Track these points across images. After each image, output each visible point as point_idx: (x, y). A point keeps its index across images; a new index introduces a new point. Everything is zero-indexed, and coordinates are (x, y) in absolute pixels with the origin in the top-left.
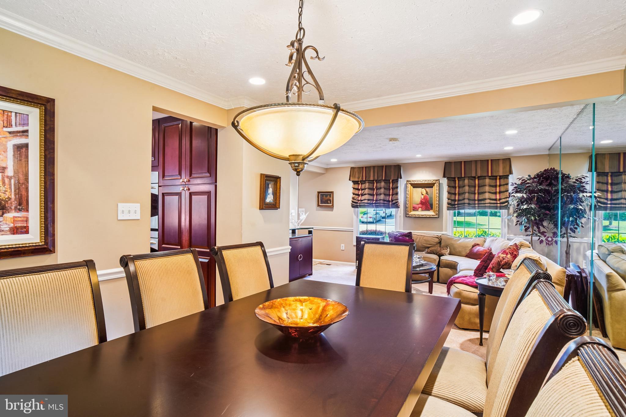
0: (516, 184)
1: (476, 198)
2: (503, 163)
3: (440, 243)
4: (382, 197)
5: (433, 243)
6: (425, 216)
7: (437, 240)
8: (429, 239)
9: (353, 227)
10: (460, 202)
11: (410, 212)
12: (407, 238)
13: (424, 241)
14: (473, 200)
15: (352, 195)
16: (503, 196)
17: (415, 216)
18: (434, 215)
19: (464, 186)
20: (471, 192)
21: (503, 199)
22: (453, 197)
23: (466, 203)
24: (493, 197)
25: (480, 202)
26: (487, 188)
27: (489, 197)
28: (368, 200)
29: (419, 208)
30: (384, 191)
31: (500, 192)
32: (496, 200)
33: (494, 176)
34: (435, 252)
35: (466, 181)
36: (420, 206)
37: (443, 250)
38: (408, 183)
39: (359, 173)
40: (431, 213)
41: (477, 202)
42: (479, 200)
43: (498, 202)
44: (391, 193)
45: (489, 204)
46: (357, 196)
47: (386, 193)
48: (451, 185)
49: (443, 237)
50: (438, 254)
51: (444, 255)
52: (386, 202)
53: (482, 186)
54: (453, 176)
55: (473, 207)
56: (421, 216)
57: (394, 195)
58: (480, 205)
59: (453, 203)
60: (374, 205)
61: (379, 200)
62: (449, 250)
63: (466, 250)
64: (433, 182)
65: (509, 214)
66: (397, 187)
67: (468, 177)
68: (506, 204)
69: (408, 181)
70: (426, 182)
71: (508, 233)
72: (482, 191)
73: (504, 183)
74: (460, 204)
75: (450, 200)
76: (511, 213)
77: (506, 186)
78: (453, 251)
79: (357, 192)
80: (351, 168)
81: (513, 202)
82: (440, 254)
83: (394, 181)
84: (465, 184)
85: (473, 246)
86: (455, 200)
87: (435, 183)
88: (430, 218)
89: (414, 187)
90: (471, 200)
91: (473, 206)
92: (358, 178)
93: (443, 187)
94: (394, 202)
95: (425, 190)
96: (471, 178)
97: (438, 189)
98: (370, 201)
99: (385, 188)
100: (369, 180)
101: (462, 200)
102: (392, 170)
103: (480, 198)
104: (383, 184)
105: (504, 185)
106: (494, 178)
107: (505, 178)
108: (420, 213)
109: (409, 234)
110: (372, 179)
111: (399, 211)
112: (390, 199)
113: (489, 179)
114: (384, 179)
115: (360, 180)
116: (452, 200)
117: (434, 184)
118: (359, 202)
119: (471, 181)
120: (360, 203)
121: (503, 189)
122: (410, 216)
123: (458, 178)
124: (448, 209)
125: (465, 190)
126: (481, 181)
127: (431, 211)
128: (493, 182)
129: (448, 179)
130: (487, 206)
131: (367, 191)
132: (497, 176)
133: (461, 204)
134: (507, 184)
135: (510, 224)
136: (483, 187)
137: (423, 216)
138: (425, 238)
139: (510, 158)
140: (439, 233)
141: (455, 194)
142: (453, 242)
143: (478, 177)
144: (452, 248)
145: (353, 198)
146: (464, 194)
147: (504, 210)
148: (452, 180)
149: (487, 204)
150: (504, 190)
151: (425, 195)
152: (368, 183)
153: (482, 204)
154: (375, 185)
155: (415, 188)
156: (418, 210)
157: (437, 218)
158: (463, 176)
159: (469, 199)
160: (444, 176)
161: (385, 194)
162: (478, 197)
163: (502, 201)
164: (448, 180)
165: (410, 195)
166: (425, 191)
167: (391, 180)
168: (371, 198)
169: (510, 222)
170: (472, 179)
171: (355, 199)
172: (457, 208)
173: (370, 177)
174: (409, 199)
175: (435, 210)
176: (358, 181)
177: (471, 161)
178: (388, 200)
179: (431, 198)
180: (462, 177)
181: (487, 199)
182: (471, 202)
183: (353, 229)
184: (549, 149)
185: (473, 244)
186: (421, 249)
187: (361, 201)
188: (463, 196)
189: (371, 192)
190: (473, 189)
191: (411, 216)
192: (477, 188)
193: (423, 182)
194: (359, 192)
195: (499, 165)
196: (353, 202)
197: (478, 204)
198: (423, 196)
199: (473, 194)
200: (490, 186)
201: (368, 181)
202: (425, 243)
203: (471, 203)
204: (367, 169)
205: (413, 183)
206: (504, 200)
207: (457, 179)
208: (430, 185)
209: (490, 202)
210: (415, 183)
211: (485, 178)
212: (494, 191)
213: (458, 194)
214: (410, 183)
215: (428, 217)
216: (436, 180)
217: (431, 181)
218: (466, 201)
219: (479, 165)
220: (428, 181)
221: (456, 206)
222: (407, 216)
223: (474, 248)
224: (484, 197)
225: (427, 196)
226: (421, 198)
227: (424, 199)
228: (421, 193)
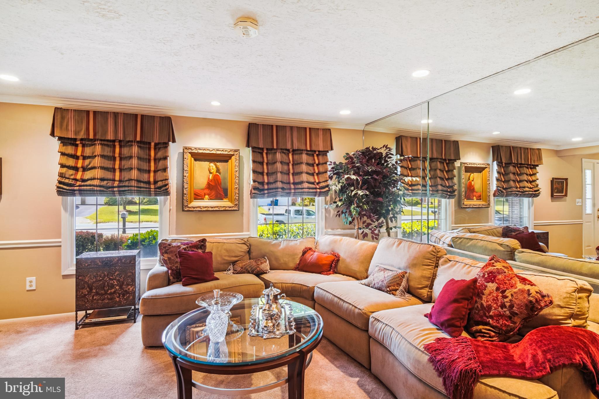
0: (335, 163)
1: (292, 181)
2: (323, 134)
3: (249, 252)
4: (134, 174)
5: (241, 254)
6: (217, 209)
7: (245, 248)
8: (233, 247)
9: (60, 237)
10: (271, 186)
11: (191, 202)
12: (200, 251)
13: (224, 251)
14: (287, 183)
15: (57, 169)
16: (322, 178)
17: (200, 209)
18: (233, 207)
19: (275, 163)
20: (284, 172)
21: (323, 182)
22: (260, 179)
23: (280, 188)
24: (311, 179)
25: (297, 187)
26: (304, 168)
27: (307, 179)
28: (102, 180)
29: (205, 194)
30: (138, 164)
31: (318, 174)
32: (314, 183)
34: (249, 269)
35: (279, 156)
36: (207, 191)
37: (262, 263)
38: (186, 151)
39: (78, 123)
40: (225, 203)
41: (292, 186)
42: (294, 183)
43: (318, 187)
44: (152, 168)
45: (307, 189)
46: (71, 172)
47: (142, 168)
48: (257, 160)
49: (251, 241)
50: (255, 272)
51: (266, 273)
52: (142, 185)
53: (298, 164)
54: (261, 146)
55: (288, 193)
56: (210, 209)
57: (158, 171)
58: (296, 190)
59: (260, 187)
60: (116, 189)
61: (126, 181)
62: (268, 262)
63: (294, 259)
64: (229, 153)
65: (326, 203)
66: (165, 158)
67: (281, 149)
68: (327, 189)
69: (186, 148)
70: (219, 152)
71: (326, 228)
72: (299, 171)
73: (324, 162)
74: (271, 189)
75: (256, 183)
76: (328, 201)
77: (325, 165)
78: (274, 262)
79: (71, 162)
80: (55, 108)
81: (335, 186)
82: (258, 271)
83: (159, 146)
84: (276, 159)
85: (304, 253)
86: (263, 183)
87: (233, 155)
88: (225, 211)
89: (196, 160)
90: (285, 183)
91: (287, 191)
92: (77, 133)
93: (243, 161)
94: (160, 184)
95: (215, 165)
96: (284, 151)
97: (238, 164)
98: (105, 182)
99: (139, 158)
100: (103, 138)
101: (272, 183)
102: (156, 125)
103: (297, 181)
104: (135, 150)
105: (323, 164)
106: (312, 154)
107: (324, 155)
108: (207, 203)
109: (202, 242)
110: (110, 136)
111: (168, 201)
112: (152, 180)
113: (307, 154)
114: (138, 139)
115: (79, 137)
117: (230, 157)
118: (78, 183)
119: (283, 155)
120: (80, 186)
121: (321, 169)
122: (191, 209)
123: (267, 149)
124: (253, 196)
125: (277, 168)
126: (296, 157)
127: (225, 200)
128: (310, 160)
130: (305, 192)
131: (97, 162)
132: (315, 151)
133: (273, 189)
134: (326, 163)
135: (327, 215)
136: (298, 166)
137: (214, 209)
139: (330, 129)
140: (245, 235)
141: (262, 174)
142: (272, 249)
143: (294, 151)
144: (273, 259)
145: (61, 175)
146: (275, 174)
147: (321, 197)
148: (259, 152)
149: (306, 189)
150: (324, 171)
151: (215, 173)
152: (101, 144)
153: (299, 189)
154: (117, 150)
155: (197, 163)
156: (203, 199)
157: (236, 210)
158: (275, 147)
159: (282, 182)
160: (248, 146)
161: (139, 170)
162: (294, 179)
163: (321, 185)
164: (253, 151)
165: (189, 172)
166: (214, 167)
167: (153, 144)
168: (109, 175)
170: (285, 153)
171: (67, 176)
172: (266, 195)
173: (105, 132)
174: (188, 179)
175: (233, 199)
176: (75, 140)
177: (285, 126)
178: (146, 180)
179: (225, 178)
180: (272, 149)
181: (304, 182)
182: (285, 186)
183: (60, 242)
184: (367, 125)
185: (303, 248)
186: (222, 267)
187: (83, 181)
188: (274, 176)
189: (108, 164)
190: (286, 167)
191: (192, 209)
192: (291, 167)
193: (213, 152)
194: (77, 163)
195: (318, 136)
196: (60, 182)
197: (294, 189)
198: (211, 175)
199: (286, 174)
200: (308, 164)
201: (101, 140)
202: (227, 255)
203: (285, 187)
204: (99, 118)
205: (196, 152)
206: (323, 184)
207: (265, 151)
208: (224, 158)
209: (309, 186)
210: (199, 152)
211: (302, 153)
212: (312, 171)
213: (267, 174)
214: (190, 151)
215: (222, 209)
216: (236, 151)
217: (226, 151)
218: (279, 185)
219: (295, 134)
220: (223, 150)
221: (266, 192)
222: (186, 210)
223: (307, 255)
224: (301, 180)
225: (218, 175)
226: (209, 178)
227: (213, 181)
228: (209, 170)
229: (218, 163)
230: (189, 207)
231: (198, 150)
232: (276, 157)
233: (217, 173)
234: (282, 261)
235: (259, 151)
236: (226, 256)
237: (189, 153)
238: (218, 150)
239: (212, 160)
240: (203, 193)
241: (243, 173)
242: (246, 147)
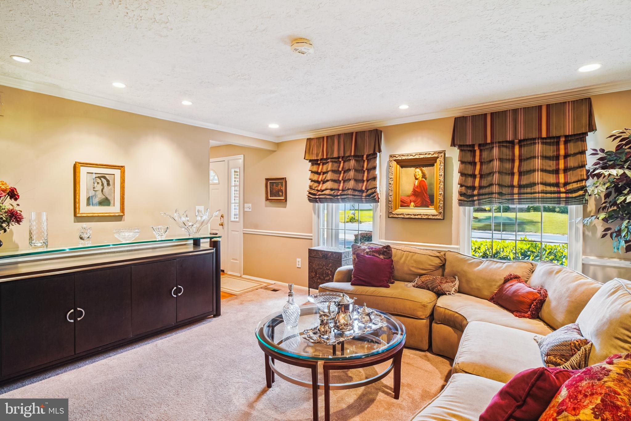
0: (603, 151)
1: (516, 183)
2: (574, 109)
3: (443, 268)
4: (352, 184)
5: (430, 267)
6: (420, 217)
7: (437, 261)
8: (423, 258)
9: (311, 233)
10: (483, 191)
11: (396, 209)
13: (413, 262)
14: (509, 187)
15: (309, 183)
16: (572, 176)
17: (402, 216)
18: (436, 215)
19: (491, 161)
20: (504, 171)
21: (574, 182)
22: (469, 182)
23: (496, 193)
24: (552, 179)
25: (522, 191)
26: (538, 163)
27: (543, 179)
28: (332, 190)
29: (411, 202)
30: (354, 175)
31: (566, 170)
32: (557, 185)
33: (553, 138)
34: (429, 286)
35: (496, 151)
36: (412, 198)
37: (446, 282)
38: (391, 159)
39: (318, 147)
40: (431, 211)
41: (516, 190)
42: (520, 186)
43: (562, 190)
44: (365, 178)
45: (541, 193)
46: (316, 184)
47: (357, 178)
48: (466, 160)
49: (449, 257)
50: (435, 290)
51: (446, 294)
52: (356, 193)
53: (528, 159)
54: (469, 142)
55: (509, 200)
56: (413, 217)
57: (369, 180)
58: (523, 195)
59: (469, 192)
60: (339, 197)
61: (346, 190)
62: (457, 282)
63: (491, 286)
64: (433, 156)
65: (586, 214)
66: (375, 168)
67: (499, 142)
68: (581, 193)
69: (391, 156)
70: (422, 156)
71: (584, 253)
72: (528, 169)
73: (577, 151)
74: (483, 195)
75: (463, 188)
76: (590, 212)
78: (465, 287)
79: (316, 177)
80: (307, 139)
82: (439, 290)
83: (370, 158)
84: (493, 156)
85: (506, 280)
86: (473, 188)
87: (438, 157)
88: (428, 219)
89: (402, 167)
90: (506, 186)
91: (507, 197)
92: (317, 155)
93: (452, 163)
94: (370, 192)
95: (421, 170)
96: (505, 145)
97: (442, 167)
98: (333, 191)
99: (356, 170)
100: (332, 157)
101: (486, 187)
102: (367, 138)
103: (524, 183)
104: (352, 163)
105: (575, 154)
106: (553, 142)
107: (577, 140)
109: (386, 248)
110: (335, 155)
111: (379, 207)
112: (364, 188)
113: (543, 143)
114: (353, 153)
115: (319, 158)
116: (467, 187)
117: (435, 159)
118: (320, 193)
119: (504, 150)
120: (319, 195)
121: (572, 162)
122: (394, 216)
123: (480, 145)
124: (461, 203)
125: (493, 168)
126: (525, 150)
127: (431, 207)
128: (550, 151)
129: (462, 147)
130: (539, 198)
131: (329, 176)
132: (559, 137)
133: (485, 194)
134: (583, 152)
135: (589, 234)
136: (528, 161)
137: (416, 217)
138: (414, 257)
139: (590, 99)
140: (443, 247)
141: (474, 176)
142: (466, 268)
143: (520, 141)
144: (464, 280)
145: (311, 187)
146: (492, 175)
147: (575, 206)
148: (469, 150)
149: (539, 193)
150: (576, 165)
151: (420, 179)
152: (332, 162)
153: (527, 193)
154: (342, 165)
155: (403, 169)
156: (408, 206)
157: (442, 219)
158: (489, 141)
159: (500, 185)
160: (453, 144)
161: (356, 180)
162: (519, 180)
163: (569, 187)
164: (461, 151)
165: (395, 179)
166: (420, 172)
167: (365, 156)
168: (335, 186)
169: (589, 231)
170: (506, 147)
171: (313, 188)
172: (476, 202)
173: (333, 152)
174: (394, 187)
175: (438, 206)
176: (317, 160)
177: (505, 111)
178: (360, 189)
179: (431, 184)
180: (487, 144)
181: (538, 184)
182: (504, 190)
183: (312, 236)
186: (408, 277)
187: (323, 191)
188: (489, 178)
189: (335, 176)
190: (508, 166)
191: (396, 216)
192: (517, 164)
193: (417, 157)
194: (319, 178)
195: (564, 114)
196: (310, 193)
197: (519, 194)
198: (417, 181)
199: (509, 174)
200: (544, 157)
201: (331, 158)
202: (415, 266)
203: (504, 192)
204: (329, 140)
205: (400, 158)
206: (575, 186)
207: (476, 148)
208: (429, 162)
209: (545, 189)
210: (403, 158)
211: (535, 143)
212: (554, 167)
213: (480, 176)
214: (394, 159)
215: (425, 217)
216: (440, 153)
217: (429, 154)
218: (495, 189)
219: (521, 118)
220: (426, 154)
221: (476, 198)
222: (390, 216)
223: (508, 285)
224: (531, 180)
225: (423, 181)
226: (415, 185)
227: (418, 187)
228: (415, 176)
229: (424, 167)
230: (393, 214)
231: (402, 157)
232: (492, 153)
233: (423, 179)
234: (474, 286)
235: (468, 149)
236: (413, 267)
237: (394, 160)
238: (421, 154)
239: (418, 165)
240: (409, 200)
241: (452, 177)
242: (451, 146)
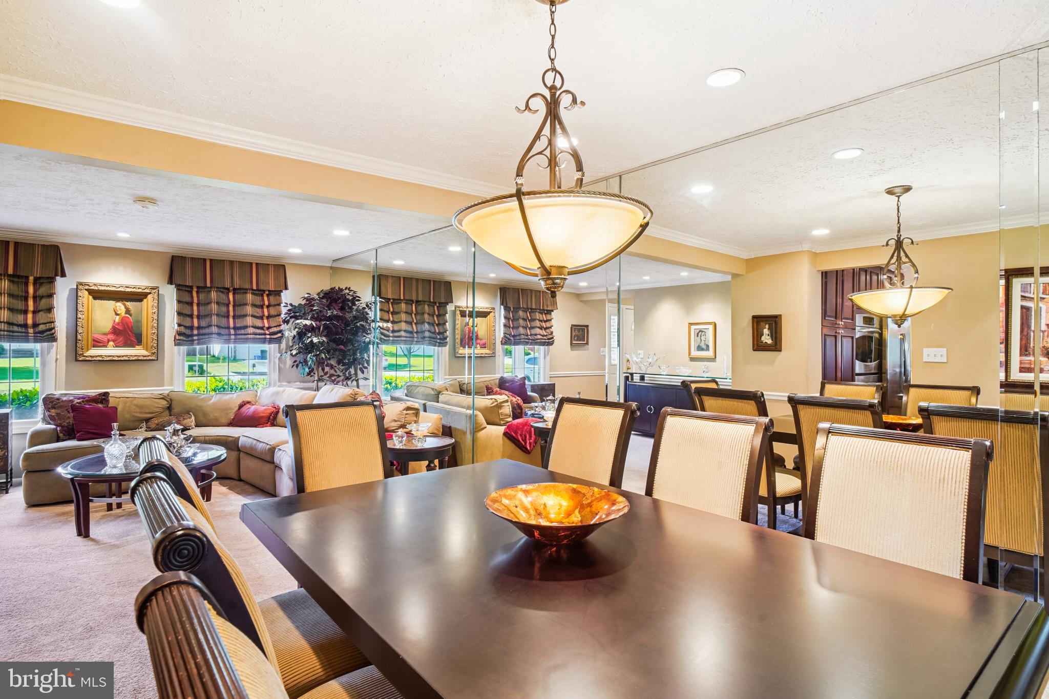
0: (291, 305)
1: (232, 325)
2: (274, 271)
3: (169, 408)
5: (158, 410)
6: (127, 358)
7: (164, 403)
8: (148, 402)
10: (203, 331)
12: (100, 405)
13: (134, 407)
14: (225, 328)
16: (273, 322)
17: (101, 359)
18: (148, 356)
19: (210, 303)
20: (222, 314)
21: (274, 327)
22: (187, 322)
23: (215, 334)
24: (259, 323)
25: (238, 332)
26: (249, 310)
27: (253, 323)
29: (109, 341)
30: (9, 302)
31: (269, 317)
32: (262, 328)
33: (261, 290)
35: (213, 295)
36: (111, 337)
37: (184, 419)
38: (80, 287)
40: (138, 351)
41: (232, 332)
42: (235, 328)
43: (267, 332)
44: (31, 308)
45: (253, 334)
47: (15, 307)
48: (184, 300)
49: (173, 396)
51: (189, 429)
52: (15, 328)
53: (240, 305)
54: (189, 283)
55: (226, 339)
56: (116, 359)
57: (40, 311)
58: (238, 336)
59: (188, 332)
62: (193, 418)
63: (227, 414)
64: (143, 291)
65: (280, 351)
66: (51, 296)
67: (217, 288)
68: (280, 335)
69: (81, 284)
70: (129, 290)
71: (280, 380)
72: (242, 314)
73: (276, 303)
74: (202, 335)
75: (182, 327)
76: (283, 349)
77: (277, 307)
78: (202, 418)
81: (289, 332)
83: (41, 281)
84: (211, 299)
85: (241, 406)
86: (191, 328)
87: (150, 293)
88: (138, 361)
89: (95, 298)
90: (223, 328)
91: (225, 337)
93: (165, 301)
94: (42, 327)
95: (125, 305)
96: (222, 290)
97: (156, 305)
99: (11, 295)
102: (38, 254)
103: (238, 325)
105: (275, 305)
106: (260, 294)
107: (275, 295)
108: (111, 351)
109: (103, 396)
111: (55, 348)
112: (30, 322)
113: (253, 294)
114: (10, 271)
116: (186, 327)
117: (145, 295)
119: (221, 294)
121: (273, 311)
122: (87, 359)
123: (198, 287)
124: (178, 343)
125: (211, 310)
126: (238, 297)
127: (138, 347)
128: (258, 300)
129: (179, 288)
130: (250, 339)
132: (264, 291)
133: (205, 334)
134: (279, 305)
135: (282, 366)
136: (241, 307)
137: (122, 359)
138: (135, 402)
139: (284, 265)
140: (165, 389)
141: (191, 316)
142: (199, 403)
143: (235, 289)
144: (198, 415)
146: (210, 316)
147: (274, 345)
148: (186, 291)
149: (250, 334)
150: (276, 314)
151: (123, 314)
153: (241, 335)
155: (97, 301)
156: (106, 346)
157: (154, 360)
158: (208, 285)
159: (218, 326)
160: (170, 282)
161: (11, 310)
162: (234, 323)
163: (272, 330)
164: (178, 290)
165: (86, 313)
166: (123, 307)
167: (31, 278)
169: (282, 364)
170: (222, 292)
172: (196, 342)
174: (85, 322)
175: (149, 347)
177: (223, 260)
178: (22, 322)
179: (139, 322)
180: (205, 287)
181: (249, 327)
182: (223, 331)
184: (334, 261)
185: (240, 402)
186: (131, 424)
188: (207, 320)
190: (224, 309)
191: (90, 359)
192: (231, 308)
193: (121, 289)
195: (268, 273)
197: (235, 335)
198: (118, 317)
199: (224, 317)
200: (254, 305)
202: (139, 411)
203: (222, 333)
205: (96, 288)
206: (275, 329)
207: (195, 289)
208: (138, 297)
209: (255, 331)
210: (100, 289)
211: (246, 293)
212: (260, 314)
213: (198, 317)
214: (86, 288)
215: (133, 359)
216: (153, 288)
217: (139, 288)
218: (214, 329)
219: (236, 271)
220: (134, 288)
221: (195, 338)
222: (80, 359)
223: (244, 409)
224: (245, 324)
225: (128, 317)
226: (114, 321)
227: (120, 324)
228: (115, 311)
230: (84, 356)
231: (99, 287)
232: (210, 296)
233: (127, 315)
234: (212, 416)
235: (187, 289)
236: (137, 412)
237: (85, 289)
238: (128, 287)
239: (119, 299)
240: (106, 339)
241: (165, 315)
242: (168, 284)
